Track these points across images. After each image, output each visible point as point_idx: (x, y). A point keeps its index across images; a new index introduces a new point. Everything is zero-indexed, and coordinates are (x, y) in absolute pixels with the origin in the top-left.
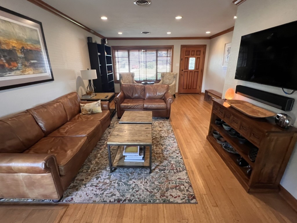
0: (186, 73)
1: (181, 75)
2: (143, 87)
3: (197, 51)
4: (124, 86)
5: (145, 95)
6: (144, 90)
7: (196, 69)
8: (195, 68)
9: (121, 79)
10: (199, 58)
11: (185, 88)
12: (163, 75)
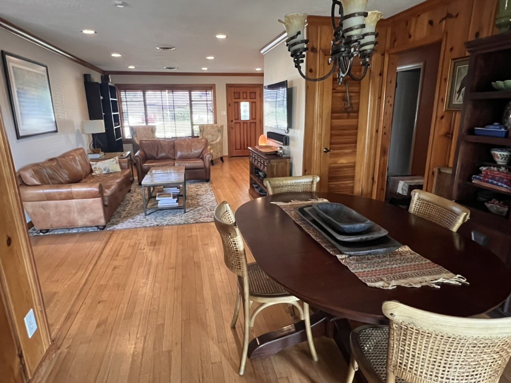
0: (238, 125)
1: (230, 128)
2: (171, 143)
3: (250, 93)
4: (144, 142)
5: (175, 154)
6: (174, 147)
7: (253, 119)
8: (250, 118)
9: (135, 136)
10: (255, 102)
11: (239, 148)
12: (202, 129)
